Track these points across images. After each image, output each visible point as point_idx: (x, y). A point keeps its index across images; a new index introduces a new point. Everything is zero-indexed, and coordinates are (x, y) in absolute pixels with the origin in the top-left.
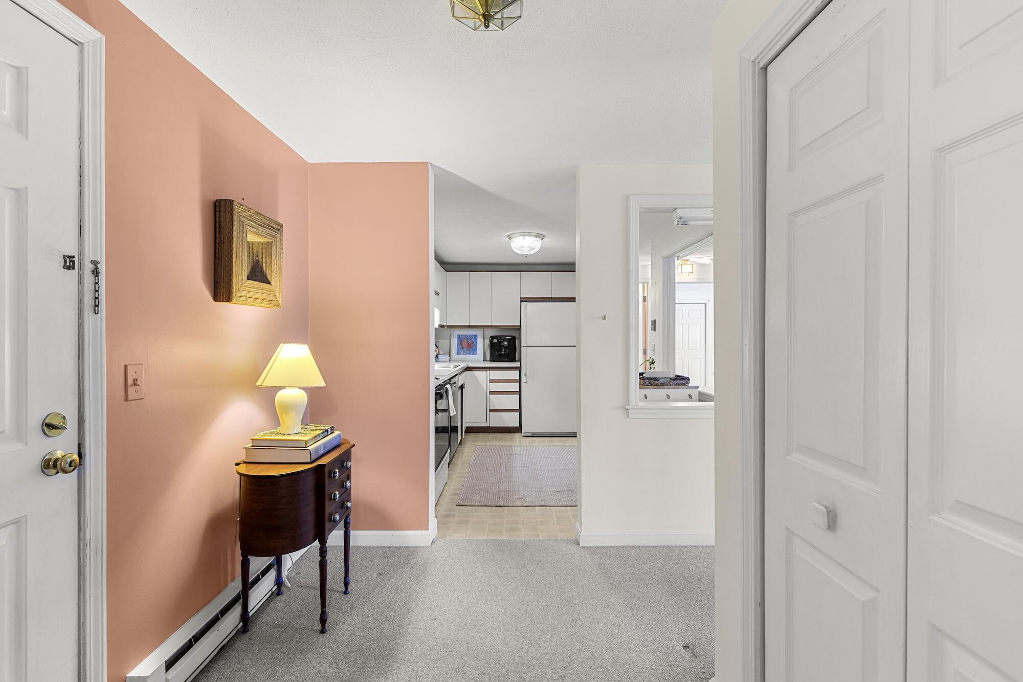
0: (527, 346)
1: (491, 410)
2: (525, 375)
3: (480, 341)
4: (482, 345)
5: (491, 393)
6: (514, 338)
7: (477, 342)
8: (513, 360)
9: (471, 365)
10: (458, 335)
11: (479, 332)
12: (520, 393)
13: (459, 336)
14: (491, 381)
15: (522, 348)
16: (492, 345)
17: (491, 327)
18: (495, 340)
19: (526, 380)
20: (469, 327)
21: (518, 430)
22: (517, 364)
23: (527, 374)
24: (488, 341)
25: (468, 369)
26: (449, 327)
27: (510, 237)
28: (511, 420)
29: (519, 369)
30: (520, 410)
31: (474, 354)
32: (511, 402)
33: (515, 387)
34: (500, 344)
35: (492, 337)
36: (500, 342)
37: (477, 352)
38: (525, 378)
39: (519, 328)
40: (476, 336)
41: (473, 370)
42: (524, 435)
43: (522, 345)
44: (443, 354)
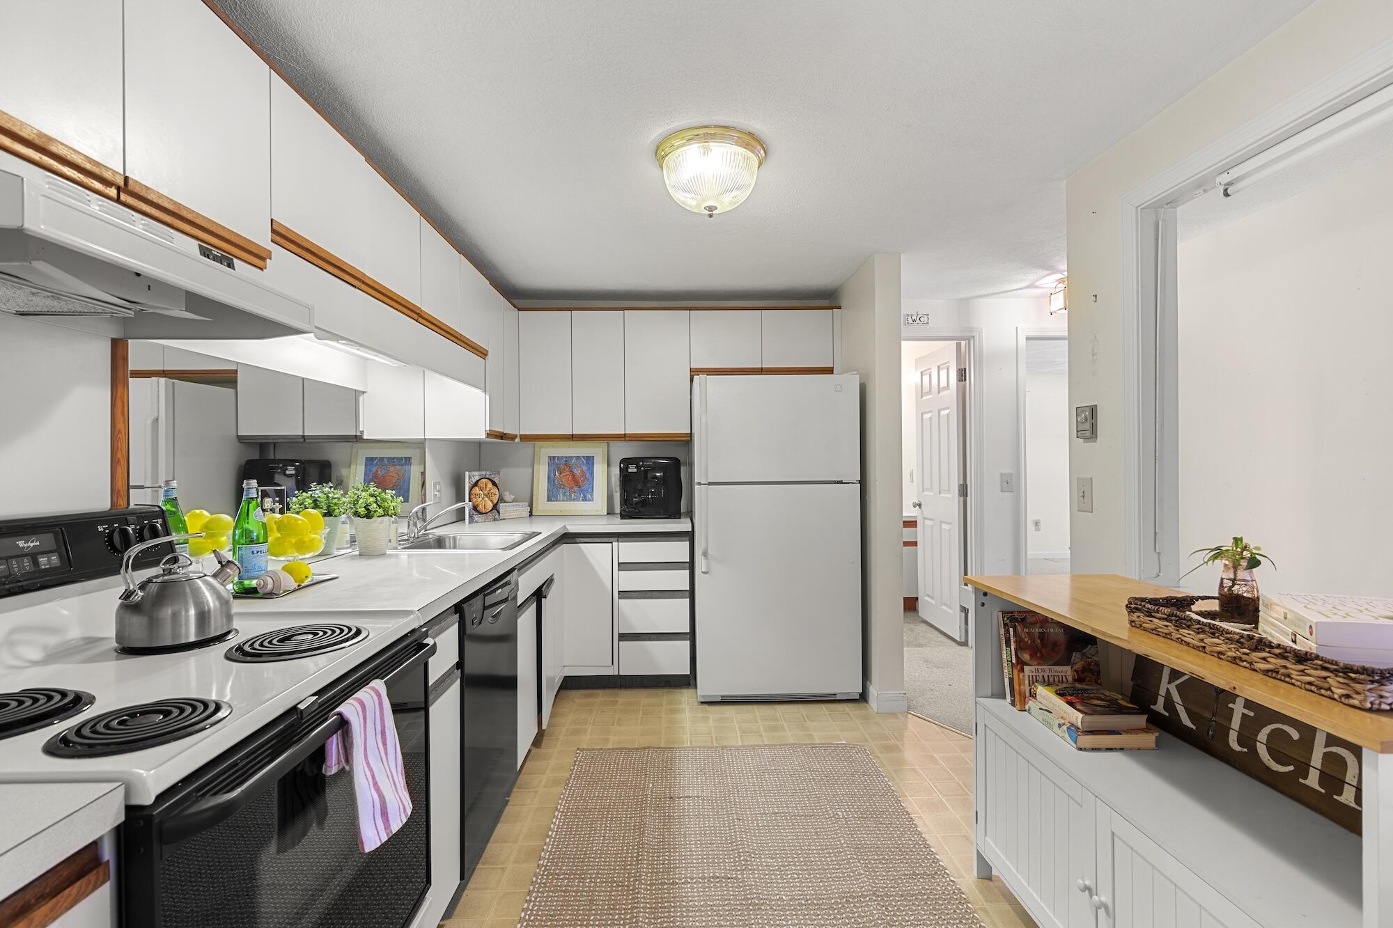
0: (710, 484)
1: (623, 637)
2: (705, 554)
3: (600, 470)
4: (604, 479)
5: (624, 594)
6: (676, 464)
7: (592, 473)
8: (674, 513)
9: (573, 528)
10: (550, 457)
11: (597, 451)
12: (691, 594)
13: (552, 458)
14: (623, 566)
15: (697, 487)
16: (626, 478)
17: (624, 437)
18: (632, 469)
19: (708, 566)
20: (572, 438)
21: (687, 681)
22: (682, 525)
23: (710, 552)
24: (616, 471)
25: (568, 538)
26: (525, 438)
27: (659, 153)
28: (671, 658)
29: (690, 536)
30: (692, 636)
31: (585, 499)
32: (673, 615)
33: (679, 580)
34: (646, 477)
35: (626, 462)
36: (646, 472)
37: (592, 496)
38: (704, 561)
39: (686, 441)
40: (590, 460)
41: (578, 540)
42: (703, 700)
43: (697, 480)
44: (514, 501)
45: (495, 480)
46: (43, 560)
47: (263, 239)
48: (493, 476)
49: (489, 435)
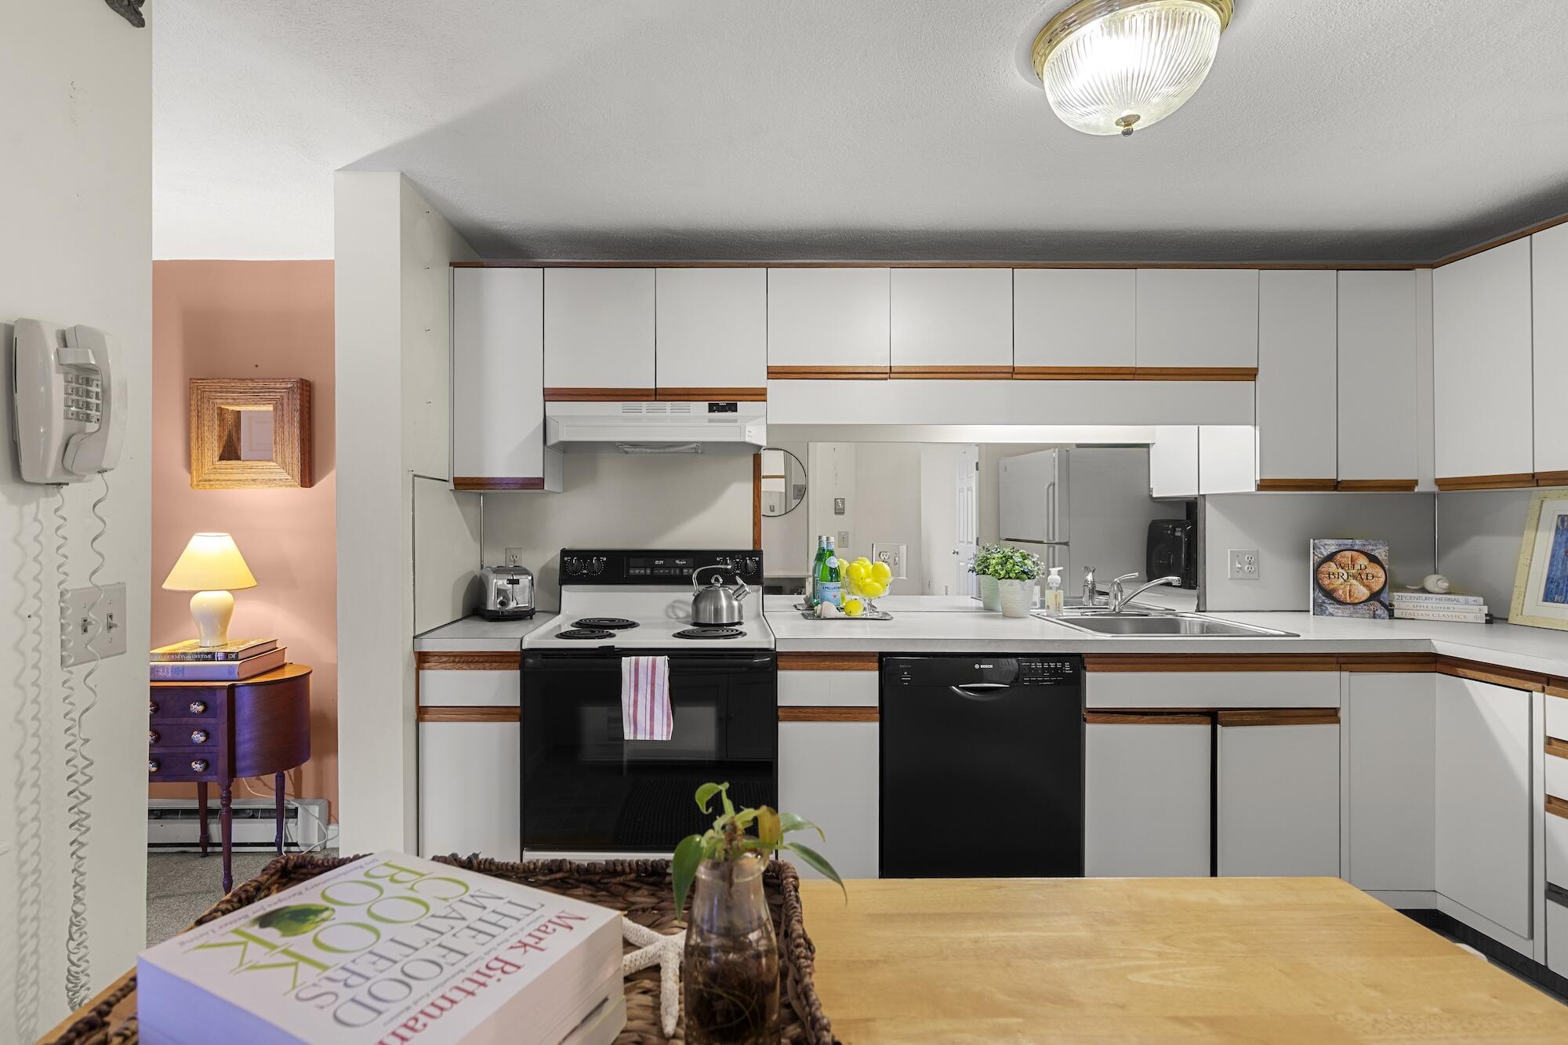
44: (1447, 592)
45: (1376, 553)
46: (685, 571)
47: (760, 381)
48: (1371, 547)
49: (1264, 485)
